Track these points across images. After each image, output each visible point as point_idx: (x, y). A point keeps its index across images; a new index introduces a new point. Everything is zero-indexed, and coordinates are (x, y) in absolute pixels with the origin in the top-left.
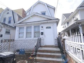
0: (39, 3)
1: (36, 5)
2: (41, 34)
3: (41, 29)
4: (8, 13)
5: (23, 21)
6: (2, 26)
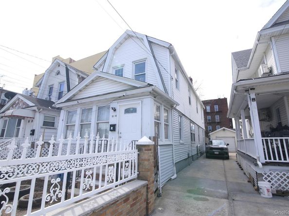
0: (129, 36)
1: (121, 44)
2: (110, 130)
3: (113, 116)
4: (58, 73)
5: (74, 95)
6: (35, 108)
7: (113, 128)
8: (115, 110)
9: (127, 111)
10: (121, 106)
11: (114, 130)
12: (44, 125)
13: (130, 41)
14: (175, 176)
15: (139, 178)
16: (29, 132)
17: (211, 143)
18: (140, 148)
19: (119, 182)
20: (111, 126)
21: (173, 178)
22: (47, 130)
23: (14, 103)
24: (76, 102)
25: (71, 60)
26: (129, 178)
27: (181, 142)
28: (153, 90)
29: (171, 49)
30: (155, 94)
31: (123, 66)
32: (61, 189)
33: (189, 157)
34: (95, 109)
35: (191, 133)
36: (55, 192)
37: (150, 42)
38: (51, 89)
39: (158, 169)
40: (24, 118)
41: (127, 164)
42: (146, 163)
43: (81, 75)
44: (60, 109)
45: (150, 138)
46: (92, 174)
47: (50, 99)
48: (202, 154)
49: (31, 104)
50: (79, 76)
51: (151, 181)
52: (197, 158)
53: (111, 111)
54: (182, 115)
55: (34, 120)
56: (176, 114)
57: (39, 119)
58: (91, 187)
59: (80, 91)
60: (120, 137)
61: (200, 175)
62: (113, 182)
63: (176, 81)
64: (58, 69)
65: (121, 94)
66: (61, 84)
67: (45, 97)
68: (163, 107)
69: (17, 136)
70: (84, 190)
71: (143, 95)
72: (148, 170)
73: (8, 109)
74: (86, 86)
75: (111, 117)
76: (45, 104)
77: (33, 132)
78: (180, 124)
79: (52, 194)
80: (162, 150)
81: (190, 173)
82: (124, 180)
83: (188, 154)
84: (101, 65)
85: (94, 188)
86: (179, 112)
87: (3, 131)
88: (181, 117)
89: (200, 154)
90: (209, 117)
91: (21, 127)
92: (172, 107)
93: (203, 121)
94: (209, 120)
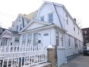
4: (20, 21)
5: (25, 29)
6: (12, 35)
7: (40, 42)
8: (40, 35)
9: (45, 35)
10: (42, 33)
11: (40, 43)
12: (15, 41)
13: (46, 5)
14: (66, 62)
15: (48, 61)
16: (10, 44)
17: (86, 48)
18: (48, 50)
19: (40, 63)
20: (39, 41)
21: (65, 63)
22: (16, 43)
23: (5, 33)
24: (25, 32)
25: (25, 15)
26: (44, 61)
27: (70, 47)
28: (55, 26)
29: (63, 7)
30: (56, 28)
31: (44, 16)
32: (17, 63)
33: (74, 54)
34: (33, 34)
35: (75, 44)
36: (15, 64)
37: (54, 5)
38: (18, 27)
39: (57, 59)
40: (8, 38)
41: (43, 56)
42: (51, 56)
43: (28, 21)
44: (20, 35)
45: (53, 46)
46: (29, 59)
47: (17, 31)
48: (81, 53)
49: (10, 33)
50: (27, 21)
51: (53, 63)
52: (79, 55)
53: (39, 35)
54: (70, 36)
55: (12, 39)
56: (67, 35)
57: (13, 39)
58: (28, 64)
59: (27, 27)
60: (42, 45)
61: (78, 62)
62: (37, 62)
63: (67, 21)
64: (20, 19)
65: (42, 28)
66: (21, 25)
67: (15, 30)
68: (60, 33)
69: (6, 45)
70: (26, 64)
71: (51, 28)
72: (52, 59)
73: (3, 35)
74: (29, 25)
75: (39, 37)
76: (15, 33)
77: (11, 44)
78: (69, 40)
79: (14, 65)
80: (59, 51)
81: (74, 61)
82: (41, 62)
83: (74, 53)
84: (35, 16)
85: (29, 64)
86: (68, 34)
87: (2, 43)
88: (70, 37)
89: (80, 53)
90: (86, 36)
91: (7, 42)
92: (65, 32)
93: (82, 38)
94: (86, 38)
